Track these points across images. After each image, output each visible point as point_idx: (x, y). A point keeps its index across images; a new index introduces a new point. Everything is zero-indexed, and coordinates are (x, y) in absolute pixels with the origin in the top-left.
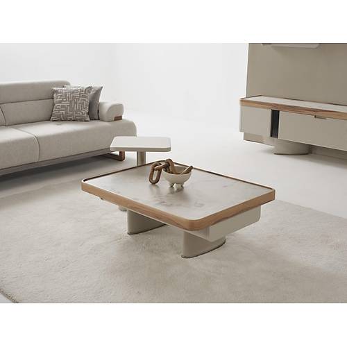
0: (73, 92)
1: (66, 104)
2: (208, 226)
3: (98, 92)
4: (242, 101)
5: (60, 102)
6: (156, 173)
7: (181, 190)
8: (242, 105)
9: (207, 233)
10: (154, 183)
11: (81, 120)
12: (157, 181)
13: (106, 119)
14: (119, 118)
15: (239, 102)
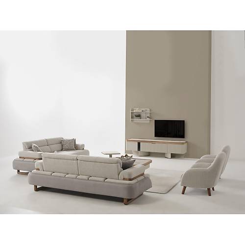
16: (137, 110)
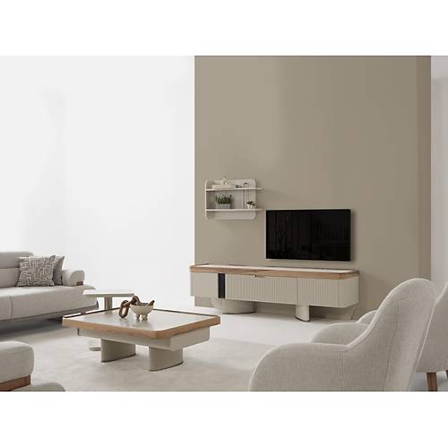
0: (39, 261)
1: (32, 270)
2: (169, 338)
3: (61, 260)
4: (192, 267)
5: (27, 269)
6: (124, 310)
7: (145, 319)
8: (192, 272)
9: (169, 345)
10: (123, 317)
11: (46, 285)
12: (126, 315)
13: (70, 284)
14: (81, 283)
15: (189, 269)
16: (221, 185)
